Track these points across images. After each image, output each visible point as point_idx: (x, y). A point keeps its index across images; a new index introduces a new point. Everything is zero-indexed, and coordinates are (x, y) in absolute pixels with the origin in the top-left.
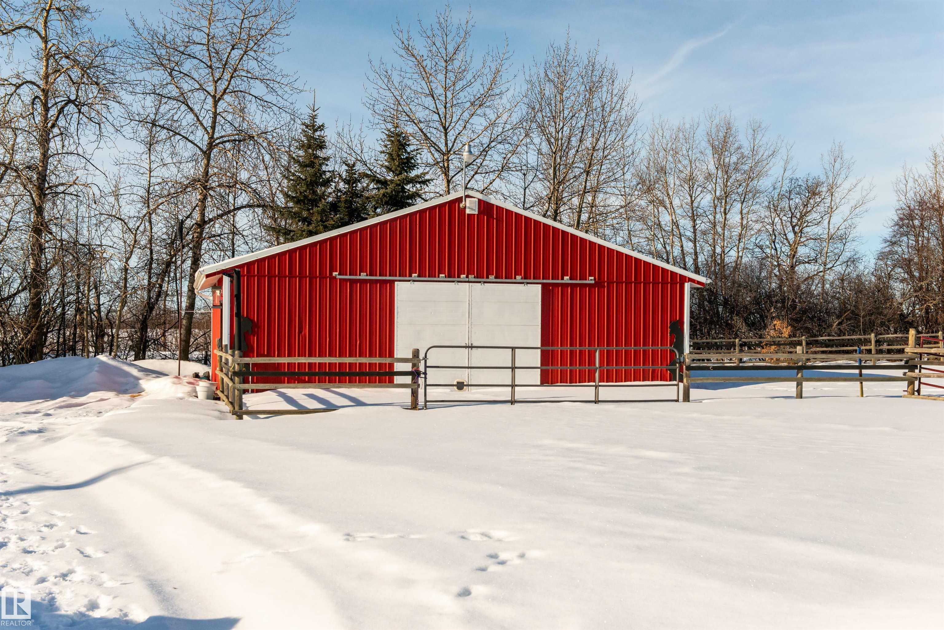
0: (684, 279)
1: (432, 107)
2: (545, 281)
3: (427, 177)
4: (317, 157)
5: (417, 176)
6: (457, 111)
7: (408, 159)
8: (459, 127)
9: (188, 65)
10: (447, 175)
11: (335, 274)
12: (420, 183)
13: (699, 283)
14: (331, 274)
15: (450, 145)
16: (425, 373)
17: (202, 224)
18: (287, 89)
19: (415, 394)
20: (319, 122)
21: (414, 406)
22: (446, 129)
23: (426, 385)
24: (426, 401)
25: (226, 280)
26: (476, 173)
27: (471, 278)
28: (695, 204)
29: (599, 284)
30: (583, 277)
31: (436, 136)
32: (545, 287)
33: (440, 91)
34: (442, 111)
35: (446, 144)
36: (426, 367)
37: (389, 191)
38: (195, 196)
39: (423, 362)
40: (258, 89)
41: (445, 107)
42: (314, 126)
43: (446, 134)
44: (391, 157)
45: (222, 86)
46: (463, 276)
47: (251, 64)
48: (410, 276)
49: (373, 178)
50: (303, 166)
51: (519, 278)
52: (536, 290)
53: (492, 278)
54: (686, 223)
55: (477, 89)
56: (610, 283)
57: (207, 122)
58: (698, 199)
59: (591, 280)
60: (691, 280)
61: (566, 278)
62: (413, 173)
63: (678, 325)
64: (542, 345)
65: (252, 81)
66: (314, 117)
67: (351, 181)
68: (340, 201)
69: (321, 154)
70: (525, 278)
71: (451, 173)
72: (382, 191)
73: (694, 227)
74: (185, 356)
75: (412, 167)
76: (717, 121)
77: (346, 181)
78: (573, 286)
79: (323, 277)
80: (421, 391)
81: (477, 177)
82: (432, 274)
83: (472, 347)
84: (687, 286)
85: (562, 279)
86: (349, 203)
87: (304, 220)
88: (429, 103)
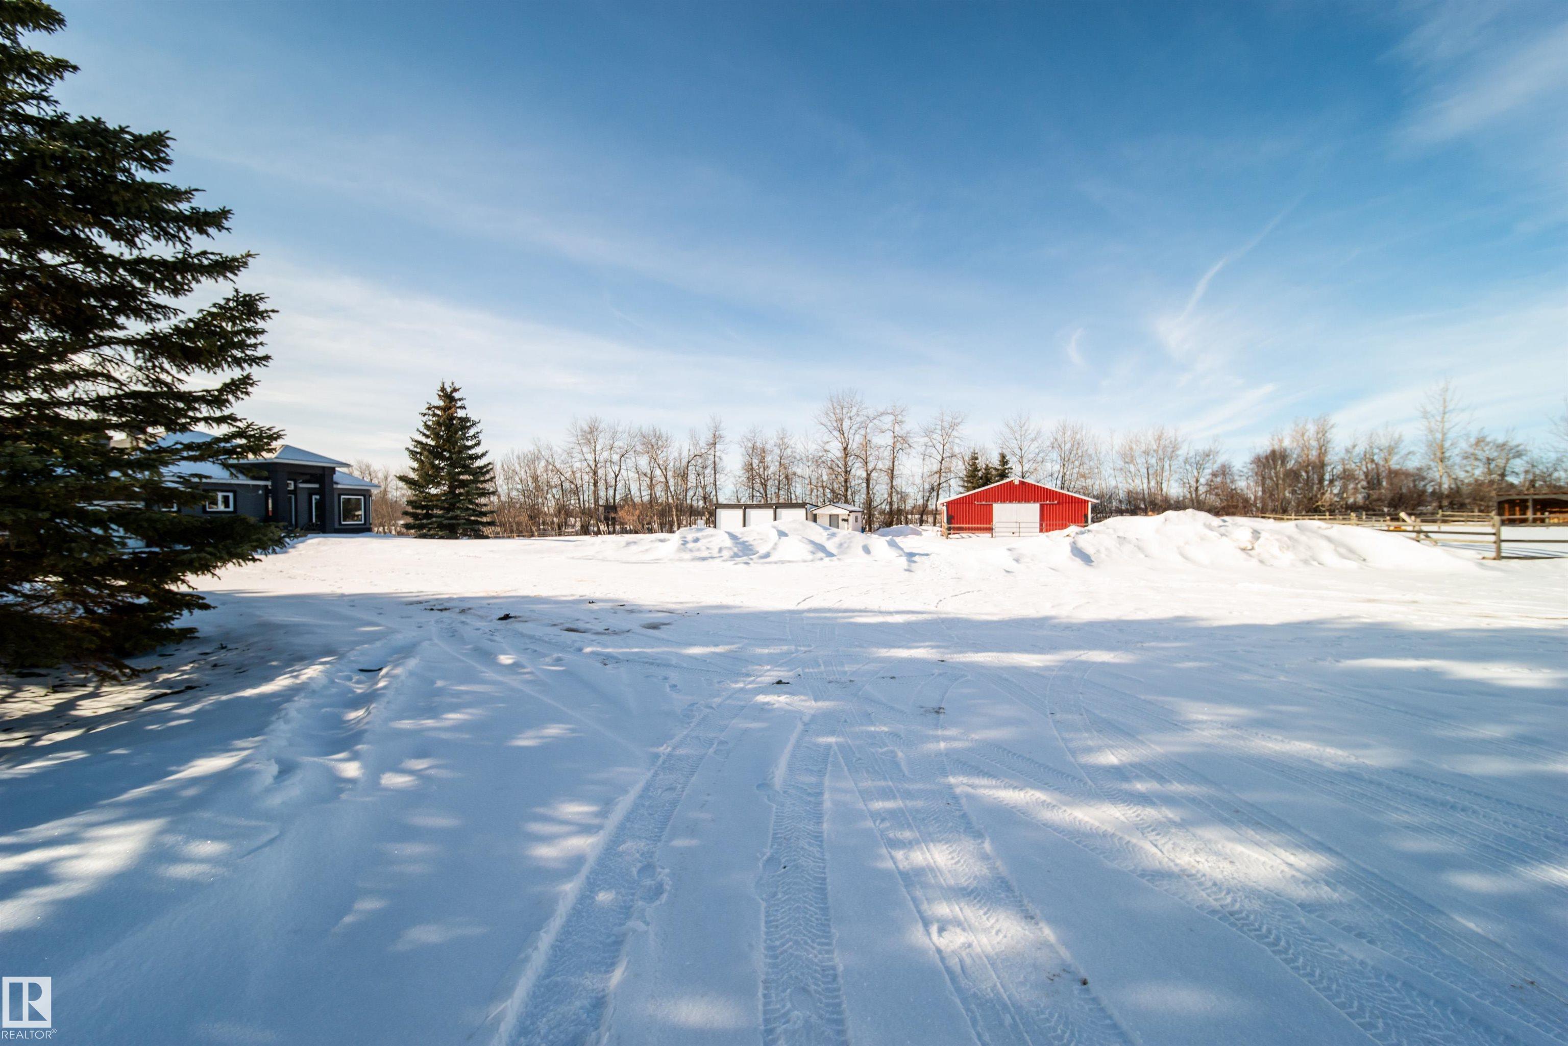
0: (1088, 501)
6: (1025, 443)
7: (1007, 461)
8: (1026, 448)
9: (935, 436)
11: (976, 502)
17: (939, 484)
20: (977, 450)
22: (1021, 449)
25: (946, 504)
27: (1017, 502)
29: (1059, 503)
31: (1017, 451)
32: (1041, 504)
33: (1018, 437)
34: (1019, 443)
35: (1021, 454)
37: (1000, 472)
38: (937, 476)
40: (957, 441)
41: (1021, 442)
42: (975, 452)
43: (1021, 451)
44: (1000, 461)
45: (945, 441)
46: (1014, 502)
47: (955, 433)
48: (998, 502)
49: (995, 469)
50: (971, 466)
51: (1032, 502)
52: (1037, 505)
53: (1023, 502)
55: (1033, 436)
56: (1063, 503)
57: (941, 453)
59: (1056, 502)
60: (1094, 500)
62: (1009, 466)
63: (1086, 516)
64: (1040, 520)
65: (955, 438)
66: (975, 449)
67: (987, 468)
69: (977, 461)
70: (1034, 502)
71: (1024, 463)
74: (934, 525)
75: (1008, 464)
77: (985, 470)
78: (1050, 505)
82: (1004, 502)
83: (1017, 522)
84: (1092, 502)
85: (1046, 501)
86: (986, 477)
87: (972, 483)
88: (1015, 441)
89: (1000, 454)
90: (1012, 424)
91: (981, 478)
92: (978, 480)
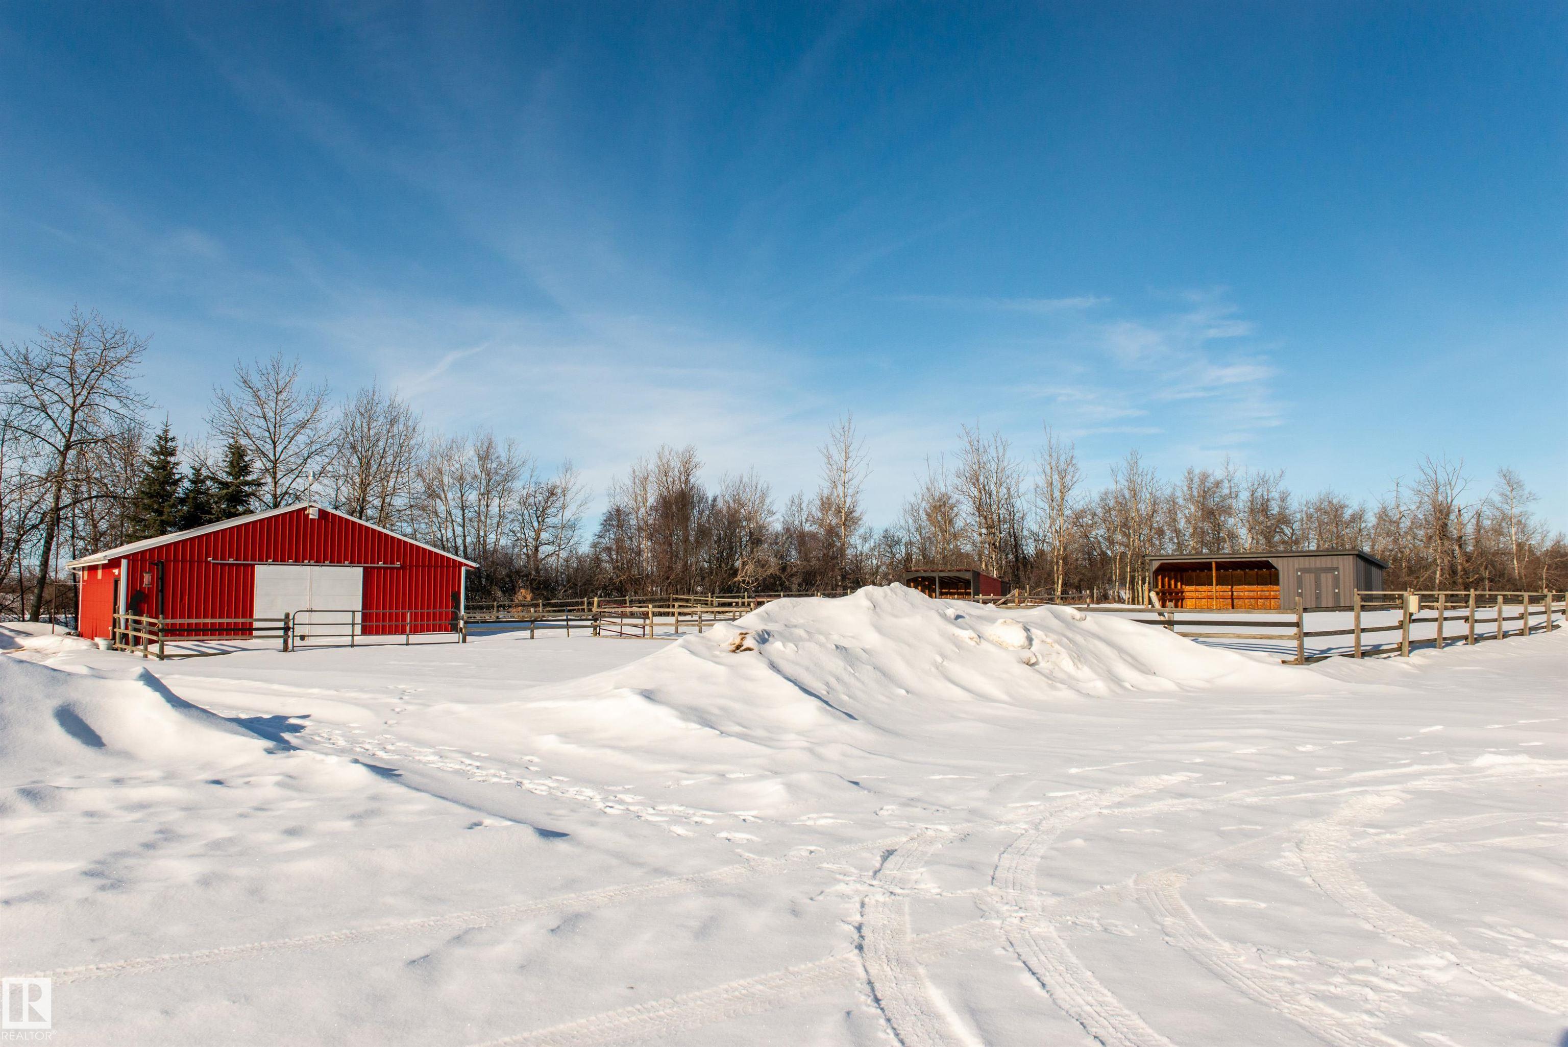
0: (461, 564)
1: (265, 426)
2: (366, 565)
3: (262, 481)
4: (169, 462)
5: (254, 480)
6: (284, 430)
7: (246, 467)
8: (285, 442)
9: (49, 383)
10: (275, 478)
11: (209, 559)
12: (255, 485)
13: (471, 567)
14: (206, 558)
15: (277, 457)
16: (293, 629)
18: (138, 405)
19: (286, 642)
20: (170, 435)
21: (286, 649)
22: (274, 443)
23: (294, 636)
24: (293, 647)
25: (124, 562)
26: (298, 476)
27: (312, 562)
28: (464, 498)
29: (403, 567)
30: (392, 563)
31: (268, 448)
32: (365, 569)
33: (271, 415)
34: (272, 429)
35: (275, 455)
36: (294, 624)
37: (230, 490)
39: (292, 621)
41: (275, 427)
42: (166, 438)
43: (275, 447)
45: (80, 400)
46: (306, 561)
47: (105, 384)
48: (267, 561)
49: (215, 480)
50: (156, 468)
51: (347, 563)
52: (358, 572)
53: (327, 563)
54: (457, 514)
55: (299, 416)
56: (411, 566)
57: (65, 428)
58: (467, 494)
59: (398, 564)
60: (465, 565)
61: (380, 563)
62: (249, 478)
63: (457, 594)
64: (363, 609)
65: (106, 397)
66: (166, 431)
67: (197, 480)
68: (189, 498)
69: (172, 459)
70: (351, 563)
71: (279, 476)
72: (225, 491)
73: (463, 515)
75: (248, 473)
76: (482, 437)
77: (192, 482)
78: (385, 569)
79: (200, 562)
80: (290, 641)
81: (298, 479)
82: (283, 560)
83: (312, 611)
84: (463, 569)
85: (378, 564)
86: (201, 502)
88: (262, 422)
89: (230, 447)
90: (257, 382)
91: (182, 501)
92: (174, 506)
